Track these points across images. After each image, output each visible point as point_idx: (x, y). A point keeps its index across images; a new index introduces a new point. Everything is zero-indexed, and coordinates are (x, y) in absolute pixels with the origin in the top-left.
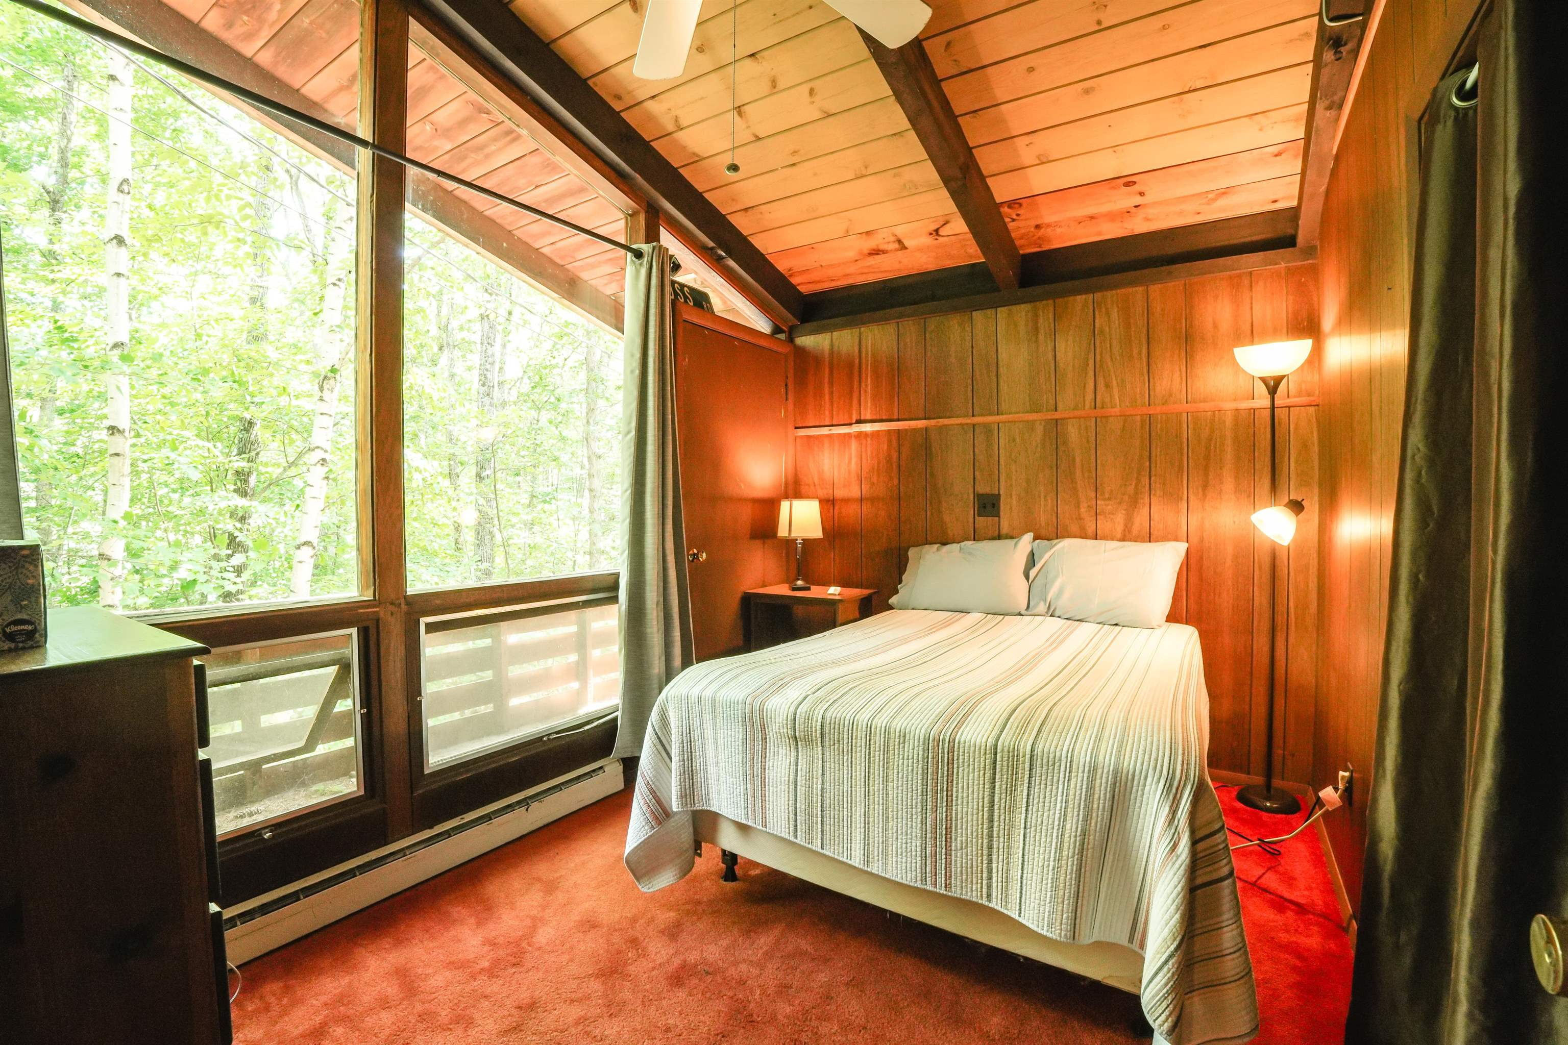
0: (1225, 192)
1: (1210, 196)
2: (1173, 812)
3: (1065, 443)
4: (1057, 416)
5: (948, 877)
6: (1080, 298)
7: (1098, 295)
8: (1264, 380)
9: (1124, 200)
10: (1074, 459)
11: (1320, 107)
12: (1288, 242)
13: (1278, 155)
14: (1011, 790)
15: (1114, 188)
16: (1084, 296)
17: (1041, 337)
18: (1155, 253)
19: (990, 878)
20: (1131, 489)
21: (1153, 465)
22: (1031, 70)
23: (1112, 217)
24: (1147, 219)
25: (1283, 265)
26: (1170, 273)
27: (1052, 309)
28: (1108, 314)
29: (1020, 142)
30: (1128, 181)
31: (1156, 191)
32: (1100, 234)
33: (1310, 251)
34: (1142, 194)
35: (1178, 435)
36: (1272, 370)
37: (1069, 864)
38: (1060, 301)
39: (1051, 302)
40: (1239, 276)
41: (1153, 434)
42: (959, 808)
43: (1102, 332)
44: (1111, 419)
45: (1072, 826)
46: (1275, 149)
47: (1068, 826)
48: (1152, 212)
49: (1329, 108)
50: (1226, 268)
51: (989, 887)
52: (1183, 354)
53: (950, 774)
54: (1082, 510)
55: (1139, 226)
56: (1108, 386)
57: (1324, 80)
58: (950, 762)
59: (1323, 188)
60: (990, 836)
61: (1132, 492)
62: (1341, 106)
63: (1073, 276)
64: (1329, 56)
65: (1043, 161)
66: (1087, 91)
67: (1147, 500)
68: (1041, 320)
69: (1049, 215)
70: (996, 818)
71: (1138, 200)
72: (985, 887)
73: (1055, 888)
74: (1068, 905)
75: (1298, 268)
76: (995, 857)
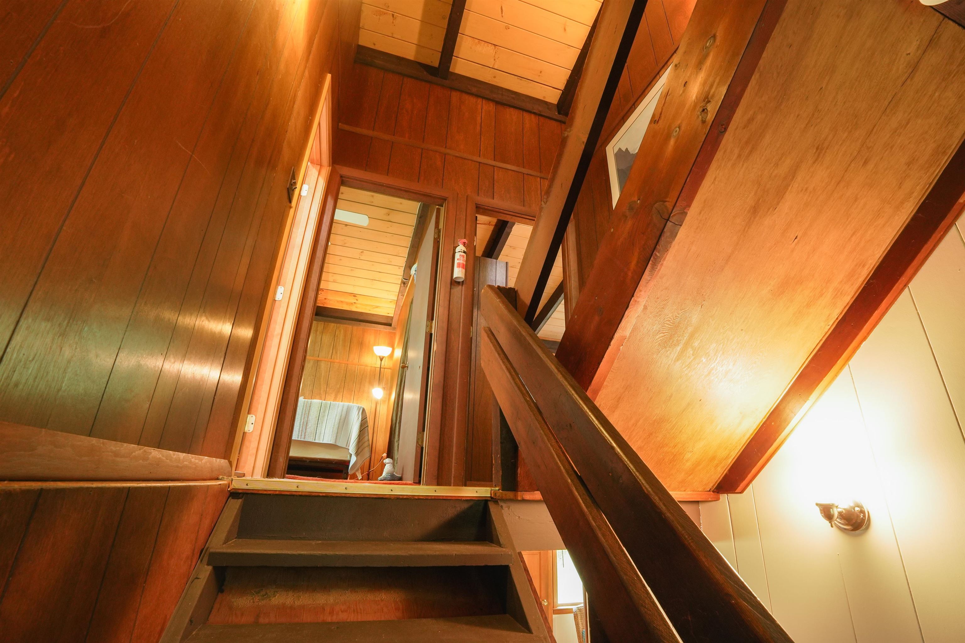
0: (377, 307)
1: (374, 307)
2: (359, 413)
3: (320, 368)
4: (318, 359)
5: (305, 436)
6: (333, 324)
7: (338, 325)
8: (380, 357)
9: (352, 300)
10: (321, 374)
11: (400, 294)
12: (390, 325)
13: (391, 302)
14: (324, 412)
15: (350, 296)
16: (334, 324)
17: (318, 333)
18: (356, 317)
19: (316, 435)
20: (338, 386)
21: (346, 380)
22: (341, 260)
23: (348, 304)
24: (356, 307)
25: (388, 330)
26: (360, 324)
27: (323, 325)
28: (340, 331)
29: (331, 275)
30: (355, 295)
31: (361, 300)
32: (343, 307)
33: (394, 329)
34: (357, 300)
35: (355, 372)
36: (382, 355)
37: (336, 426)
38: (326, 323)
39: (323, 323)
40: (377, 330)
41: (347, 370)
42: (310, 417)
43: (337, 336)
44: (335, 363)
45: (338, 418)
46: (390, 301)
47: (337, 418)
48: (358, 306)
49: (402, 295)
50: (374, 327)
51: (315, 437)
52: (359, 348)
53: (310, 409)
54: (322, 391)
55: (354, 309)
56: (336, 353)
57: (401, 289)
58: (310, 406)
59: (399, 313)
60: (318, 424)
61: (338, 387)
62: (404, 296)
63: (331, 317)
64: (402, 285)
65: (334, 281)
66: (352, 270)
67: (342, 390)
68: (319, 328)
69: (330, 297)
70: (320, 419)
71: (355, 301)
72: (314, 437)
73: (333, 432)
74: (335, 435)
75: (391, 332)
76: (318, 429)
